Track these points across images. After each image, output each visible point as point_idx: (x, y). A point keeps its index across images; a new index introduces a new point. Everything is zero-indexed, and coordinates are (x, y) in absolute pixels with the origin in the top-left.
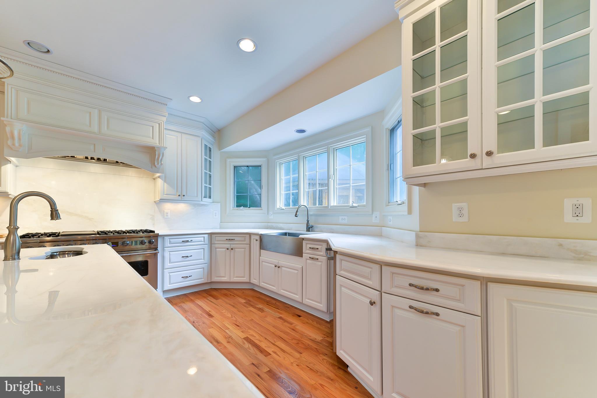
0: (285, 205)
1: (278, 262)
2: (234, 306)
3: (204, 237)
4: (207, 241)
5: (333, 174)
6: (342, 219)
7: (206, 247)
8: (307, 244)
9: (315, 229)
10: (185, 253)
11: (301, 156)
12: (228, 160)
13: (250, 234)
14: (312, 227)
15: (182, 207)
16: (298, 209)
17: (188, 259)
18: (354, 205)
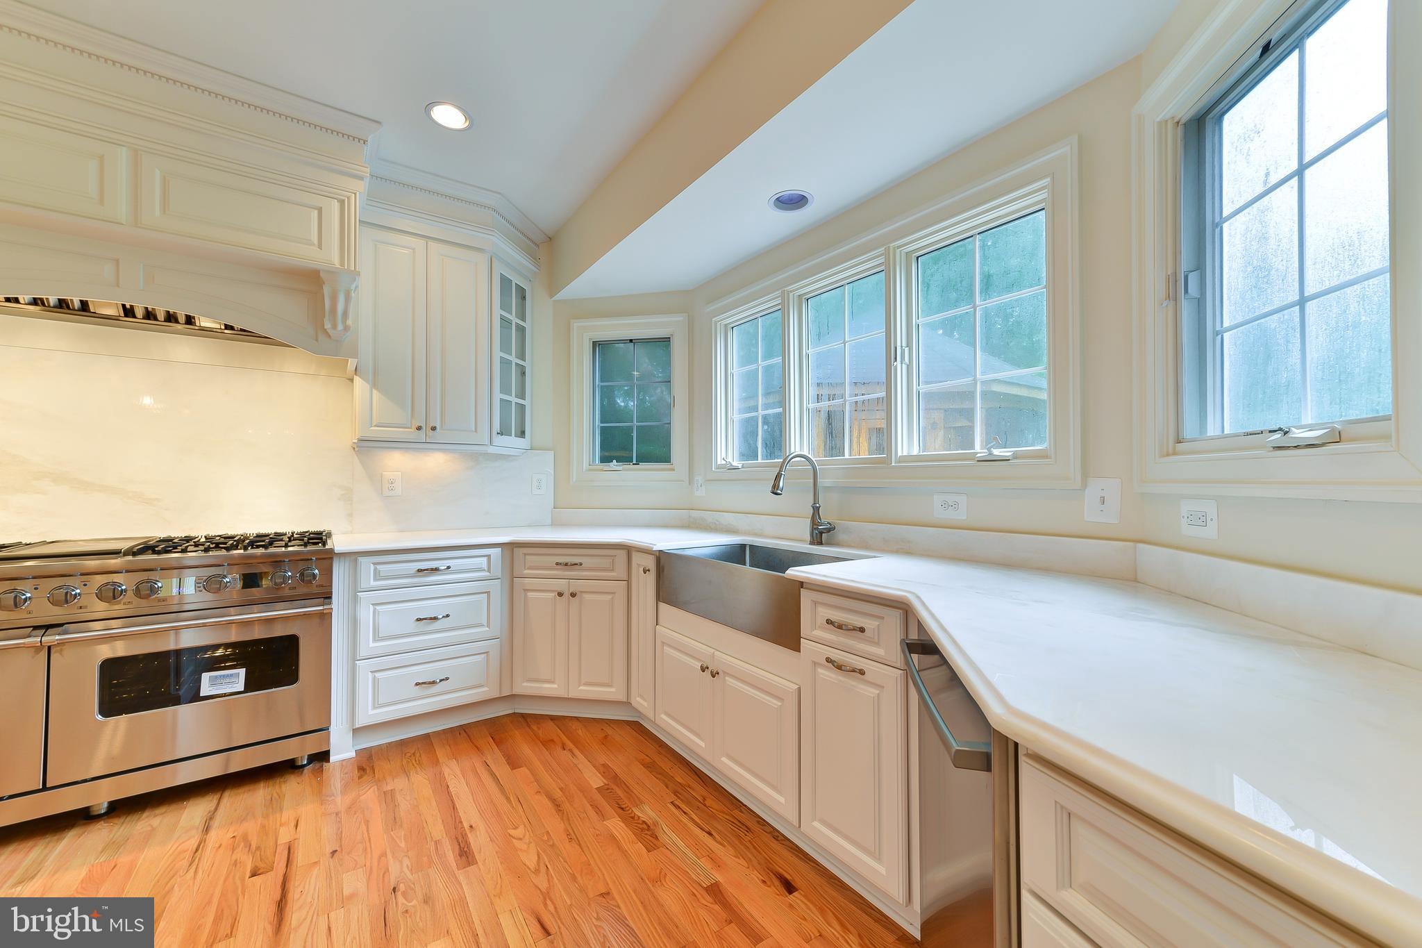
0: (743, 456)
1: (714, 653)
2: (558, 806)
3: (489, 556)
4: (497, 570)
5: (904, 344)
6: (945, 505)
7: (496, 587)
8: (815, 603)
9: (841, 536)
10: (427, 608)
11: (791, 294)
12: (575, 324)
13: (628, 550)
14: (829, 530)
15: (436, 462)
16: (781, 467)
17: (437, 625)
18: (996, 452)
